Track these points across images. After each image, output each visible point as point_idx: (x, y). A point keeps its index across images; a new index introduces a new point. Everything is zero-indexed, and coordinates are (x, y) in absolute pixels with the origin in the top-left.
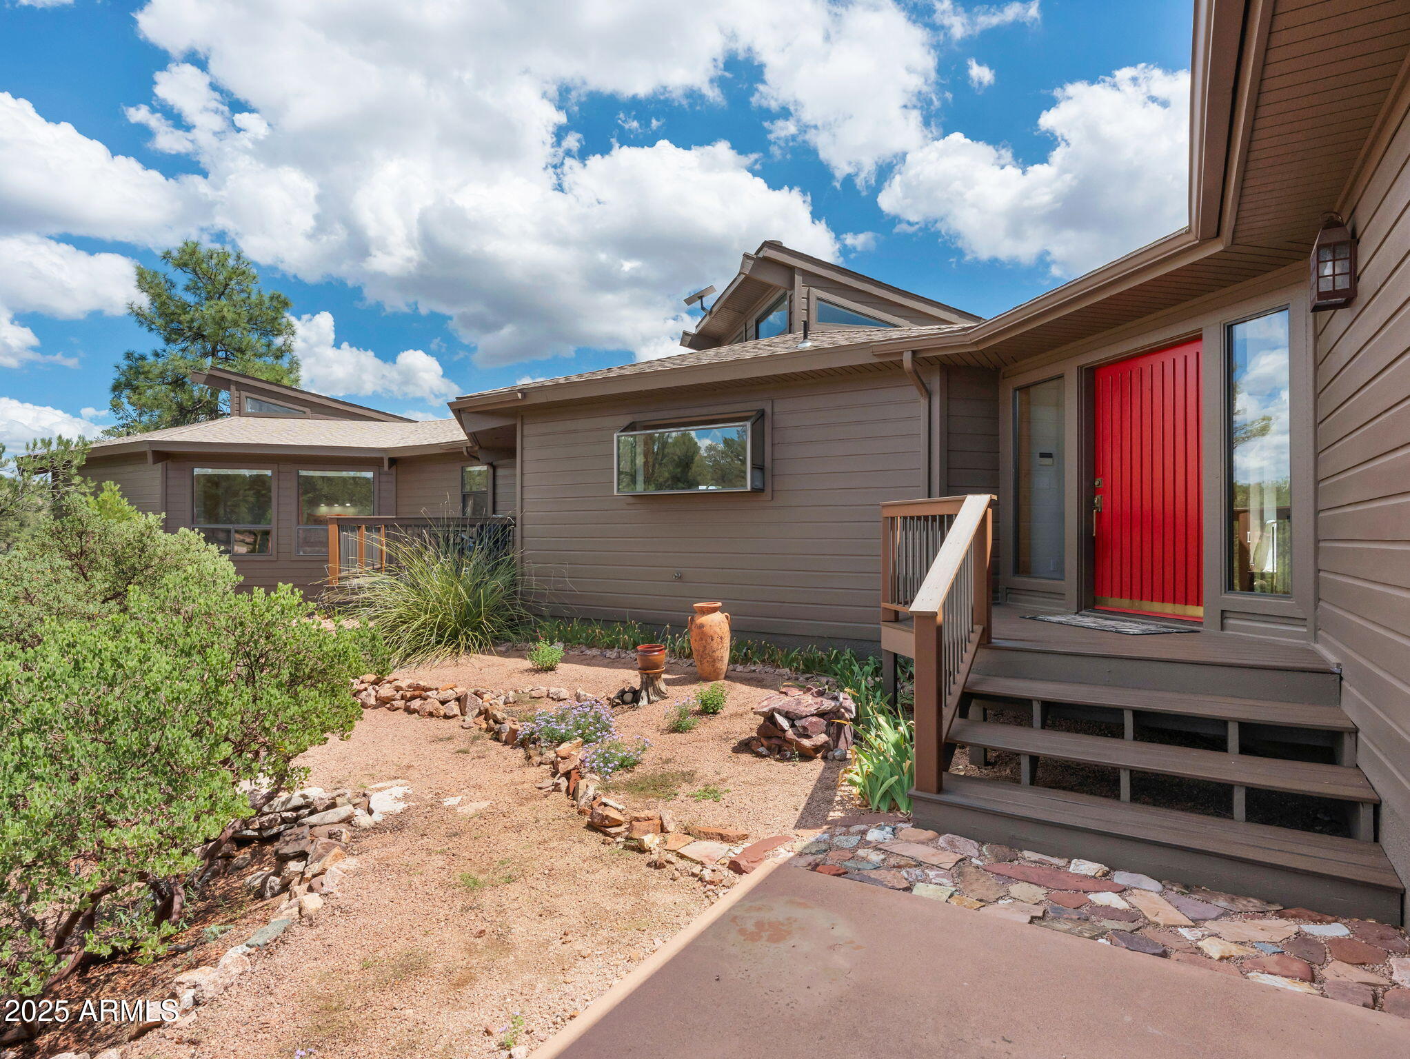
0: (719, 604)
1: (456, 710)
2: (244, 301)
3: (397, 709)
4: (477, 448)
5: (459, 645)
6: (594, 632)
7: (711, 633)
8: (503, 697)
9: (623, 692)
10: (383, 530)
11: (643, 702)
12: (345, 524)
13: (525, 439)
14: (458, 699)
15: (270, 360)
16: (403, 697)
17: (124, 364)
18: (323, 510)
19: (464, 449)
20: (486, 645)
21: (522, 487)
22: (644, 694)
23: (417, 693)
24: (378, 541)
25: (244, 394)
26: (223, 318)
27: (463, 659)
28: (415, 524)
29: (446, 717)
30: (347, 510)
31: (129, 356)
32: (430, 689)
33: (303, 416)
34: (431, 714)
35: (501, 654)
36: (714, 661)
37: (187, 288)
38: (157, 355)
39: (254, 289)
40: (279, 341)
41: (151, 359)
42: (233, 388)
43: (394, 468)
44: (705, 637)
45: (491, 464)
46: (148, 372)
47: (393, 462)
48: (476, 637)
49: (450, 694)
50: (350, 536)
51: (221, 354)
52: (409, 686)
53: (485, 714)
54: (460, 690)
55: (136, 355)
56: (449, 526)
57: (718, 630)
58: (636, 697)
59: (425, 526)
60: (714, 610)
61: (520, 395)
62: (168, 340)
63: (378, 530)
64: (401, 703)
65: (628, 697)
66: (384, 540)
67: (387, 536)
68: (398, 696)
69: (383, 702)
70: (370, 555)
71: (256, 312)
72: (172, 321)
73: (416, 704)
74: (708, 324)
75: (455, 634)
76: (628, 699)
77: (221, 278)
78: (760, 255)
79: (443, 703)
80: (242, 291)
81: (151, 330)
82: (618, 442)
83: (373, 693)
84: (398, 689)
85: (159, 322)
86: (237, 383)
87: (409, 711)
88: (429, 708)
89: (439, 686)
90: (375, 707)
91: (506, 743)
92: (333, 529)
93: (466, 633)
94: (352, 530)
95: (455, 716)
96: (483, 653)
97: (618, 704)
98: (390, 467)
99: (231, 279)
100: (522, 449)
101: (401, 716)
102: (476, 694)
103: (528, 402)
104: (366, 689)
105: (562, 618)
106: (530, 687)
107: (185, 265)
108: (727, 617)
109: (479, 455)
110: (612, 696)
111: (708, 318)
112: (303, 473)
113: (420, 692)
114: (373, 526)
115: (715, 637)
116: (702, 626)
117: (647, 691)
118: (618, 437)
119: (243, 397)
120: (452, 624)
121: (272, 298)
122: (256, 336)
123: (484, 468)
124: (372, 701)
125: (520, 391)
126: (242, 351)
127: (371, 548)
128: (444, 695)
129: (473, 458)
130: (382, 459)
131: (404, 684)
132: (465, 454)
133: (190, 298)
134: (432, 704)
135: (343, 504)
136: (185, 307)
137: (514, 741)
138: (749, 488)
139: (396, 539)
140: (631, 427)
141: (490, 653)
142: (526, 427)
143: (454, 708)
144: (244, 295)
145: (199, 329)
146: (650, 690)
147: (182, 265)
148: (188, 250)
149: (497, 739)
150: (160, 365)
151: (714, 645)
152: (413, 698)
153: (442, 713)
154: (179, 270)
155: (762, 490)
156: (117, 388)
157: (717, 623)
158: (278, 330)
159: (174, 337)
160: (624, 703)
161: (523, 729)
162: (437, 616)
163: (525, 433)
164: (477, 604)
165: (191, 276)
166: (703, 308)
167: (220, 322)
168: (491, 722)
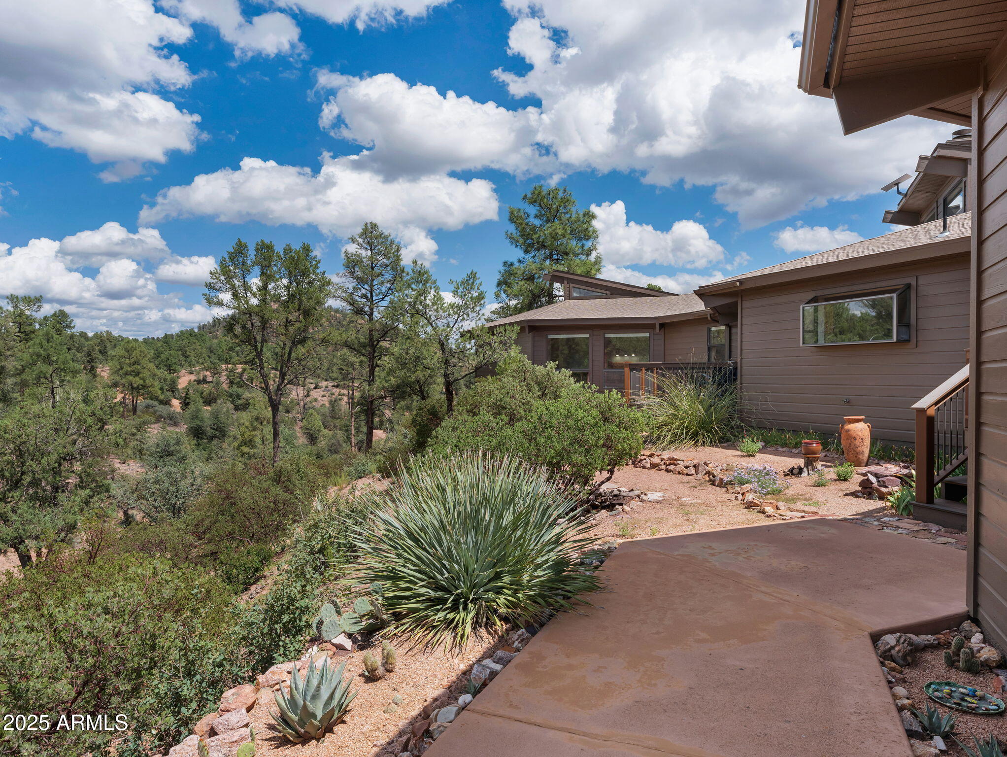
0: (863, 417)
1: (693, 472)
2: (568, 220)
3: (662, 470)
4: (717, 314)
5: (698, 440)
6: (785, 436)
7: (855, 435)
8: (720, 467)
9: (793, 468)
10: (655, 371)
11: (805, 474)
12: (632, 367)
13: (743, 311)
14: (694, 466)
15: (583, 257)
16: (664, 464)
17: (502, 269)
18: (618, 359)
19: (709, 316)
20: (715, 442)
21: (741, 342)
22: (805, 469)
23: (672, 462)
24: (653, 378)
25: (572, 285)
26: (557, 234)
27: (700, 449)
28: (673, 367)
29: (687, 475)
30: (634, 359)
31: (505, 264)
32: (679, 460)
33: (606, 297)
34: (679, 473)
35: (724, 448)
36: (857, 453)
37: (536, 216)
38: (520, 261)
39: (573, 209)
40: (588, 244)
41: (517, 264)
42: (566, 282)
43: (663, 330)
44: (851, 438)
45: (727, 325)
46: (516, 274)
47: (662, 326)
48: (709, 436)
49: (690, 463)
50: (637, 374)
51: (555, 257)
52: (668, 458)
53: (708, 473)
54: (695, 462)
55: (509, 263)
56: (693, 369)
57: (860, 434)
58: (800, 471)
59: (680, 368)
60: (858, 421)
61: (738, 284)
62: (526, 252)
63: (652, 372)
64: (664, 467)
65: (796, 471)
66: (655, 376)
67: (658, 373)
68: (662, 463)
69: (654, 466)
70: (647, 385)
71: (575, 226)
72: (527, 239)
73: (672, 467)
74: (906, 203)
75: (696, 434)
76: (794, 472)
77: (554, 206)
78: (935, 155)
79: (686, 467)
80: (567, 213)
81: (517, 246)
82: (803, 310)
83: (649, 461)
84: (662, 459)
85: (521, 240)
86: (568, 279)
87: (668, 471)
88: (678, 469)
89: (685, 459)
90: (650, 469)
91: (717, 486)
92: (627, 370)
93: (703, 434)
94: (638, 370)
95: (692, 475)
96: (713, 446)
97: (788, 475)
98: (660, 330)
99: (560, 206)
100: (742, 317)
101: (663, 473)
102: (704, 464)
103: (743, 287)
104: (645, 459)
105: (766, 428)
106: (737, 463)
107: (535, 201)
108: (868, 426)
109: (719, 319)
110: (786, 471)
111: (904, 199)
112: (607, 335)
113: (674, 461)
114: (649, 368)
115: (858, 438)
116: (848, 430)
117: (807, 468)
118: (803, 308)
119: (571, 288)
120: (694, 428)
121: (584, 215)
122: (575, 242)
123: (723, 328)
124: (649, 465)
125: (738, 281)
126: (566, 254)
127: (647, 381)
128: (686, 463)
129: (715, 321)
130: (655, 324)
131: (665, 457)
132: (709, 318)
133: (537, 222)
134: (681, 467)
135: (630, 355)
136: (534, 229)
137: (722, 484)
138: (895, 340)
139: (664, 376)
140: (815, 300)
141: (717, 446)
142: (744, 302)
143: (692, 470)
144: (568, 216)
145: (543, 242)
146: (810, 468)
147: (533, 202)
148: (537, 192)
149: (713, 484)
150: (522, 269)
151: (857, 443)
152: (670, 464)
153: (685, 472)
154: (532, 206)
155: (908, 341)
156: (499, 284)
157: (861, 430)
158: (588, 236)
159: (529, 249)
160: (793, 474)
161: (726, 479)
162: (685, 422)
163: (744, 306)
164: (710, 416)
165: (538, 208)
166: (899, 193)
167: (555, 237)
168: (711, 476)
